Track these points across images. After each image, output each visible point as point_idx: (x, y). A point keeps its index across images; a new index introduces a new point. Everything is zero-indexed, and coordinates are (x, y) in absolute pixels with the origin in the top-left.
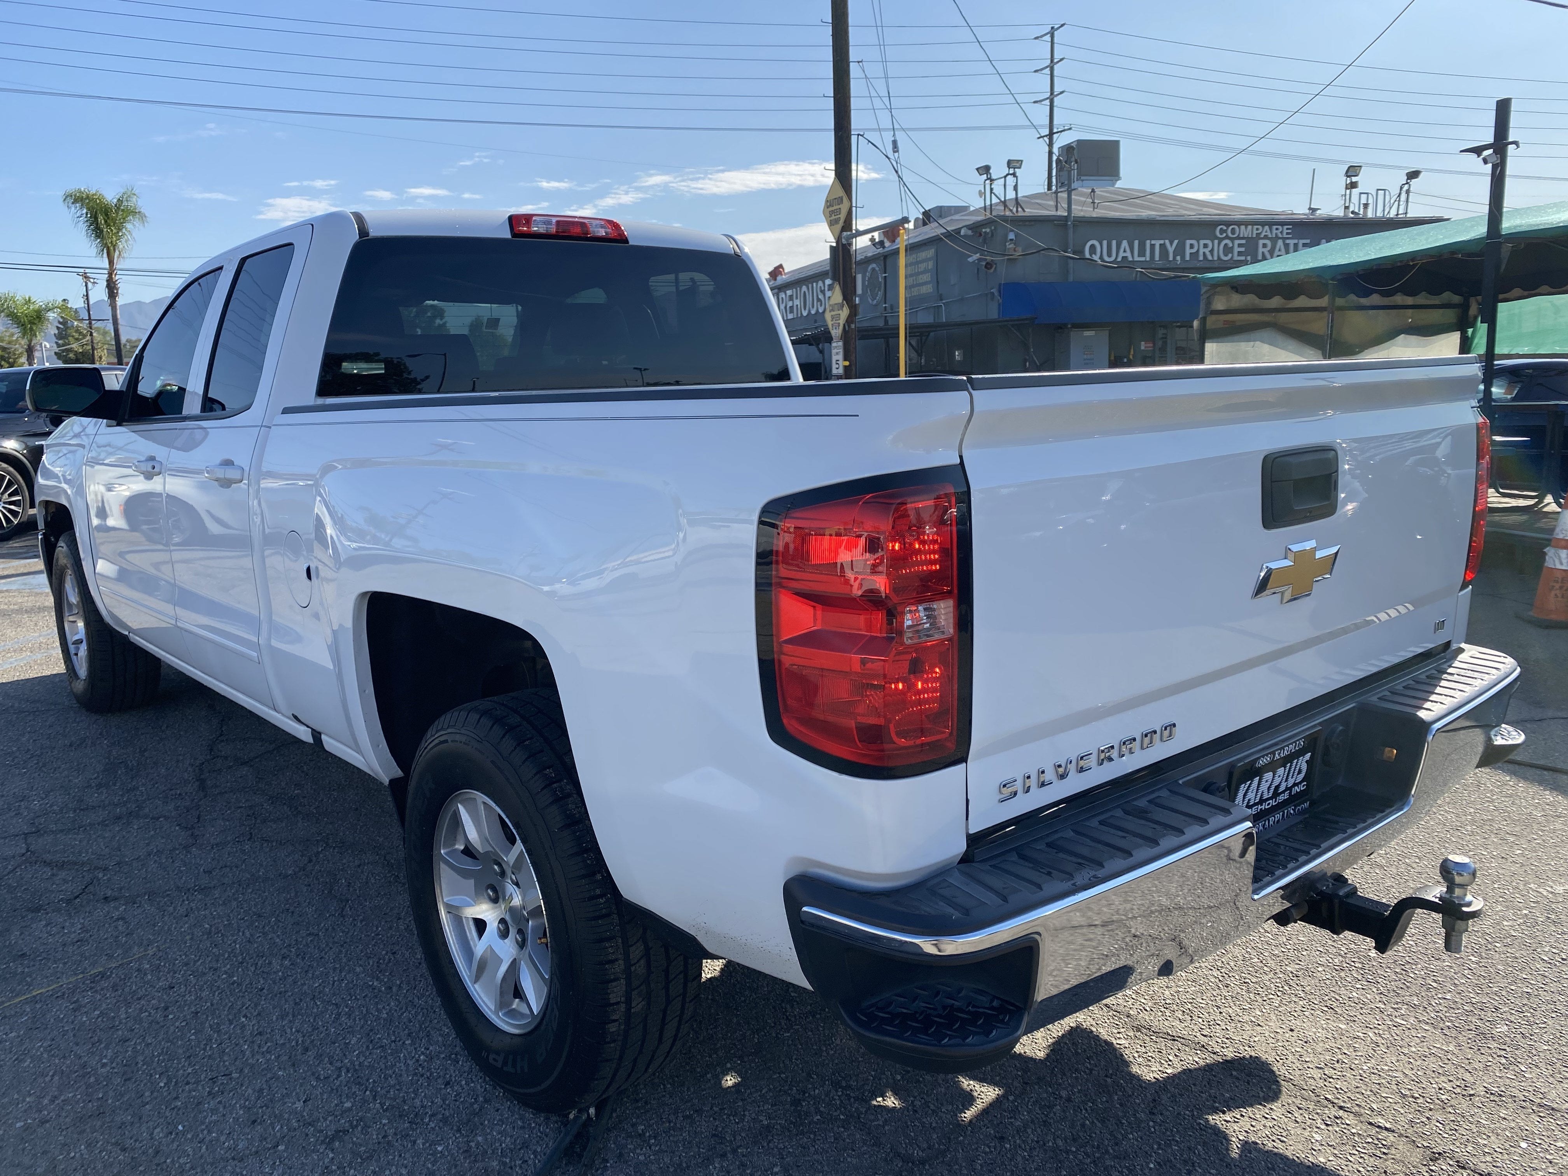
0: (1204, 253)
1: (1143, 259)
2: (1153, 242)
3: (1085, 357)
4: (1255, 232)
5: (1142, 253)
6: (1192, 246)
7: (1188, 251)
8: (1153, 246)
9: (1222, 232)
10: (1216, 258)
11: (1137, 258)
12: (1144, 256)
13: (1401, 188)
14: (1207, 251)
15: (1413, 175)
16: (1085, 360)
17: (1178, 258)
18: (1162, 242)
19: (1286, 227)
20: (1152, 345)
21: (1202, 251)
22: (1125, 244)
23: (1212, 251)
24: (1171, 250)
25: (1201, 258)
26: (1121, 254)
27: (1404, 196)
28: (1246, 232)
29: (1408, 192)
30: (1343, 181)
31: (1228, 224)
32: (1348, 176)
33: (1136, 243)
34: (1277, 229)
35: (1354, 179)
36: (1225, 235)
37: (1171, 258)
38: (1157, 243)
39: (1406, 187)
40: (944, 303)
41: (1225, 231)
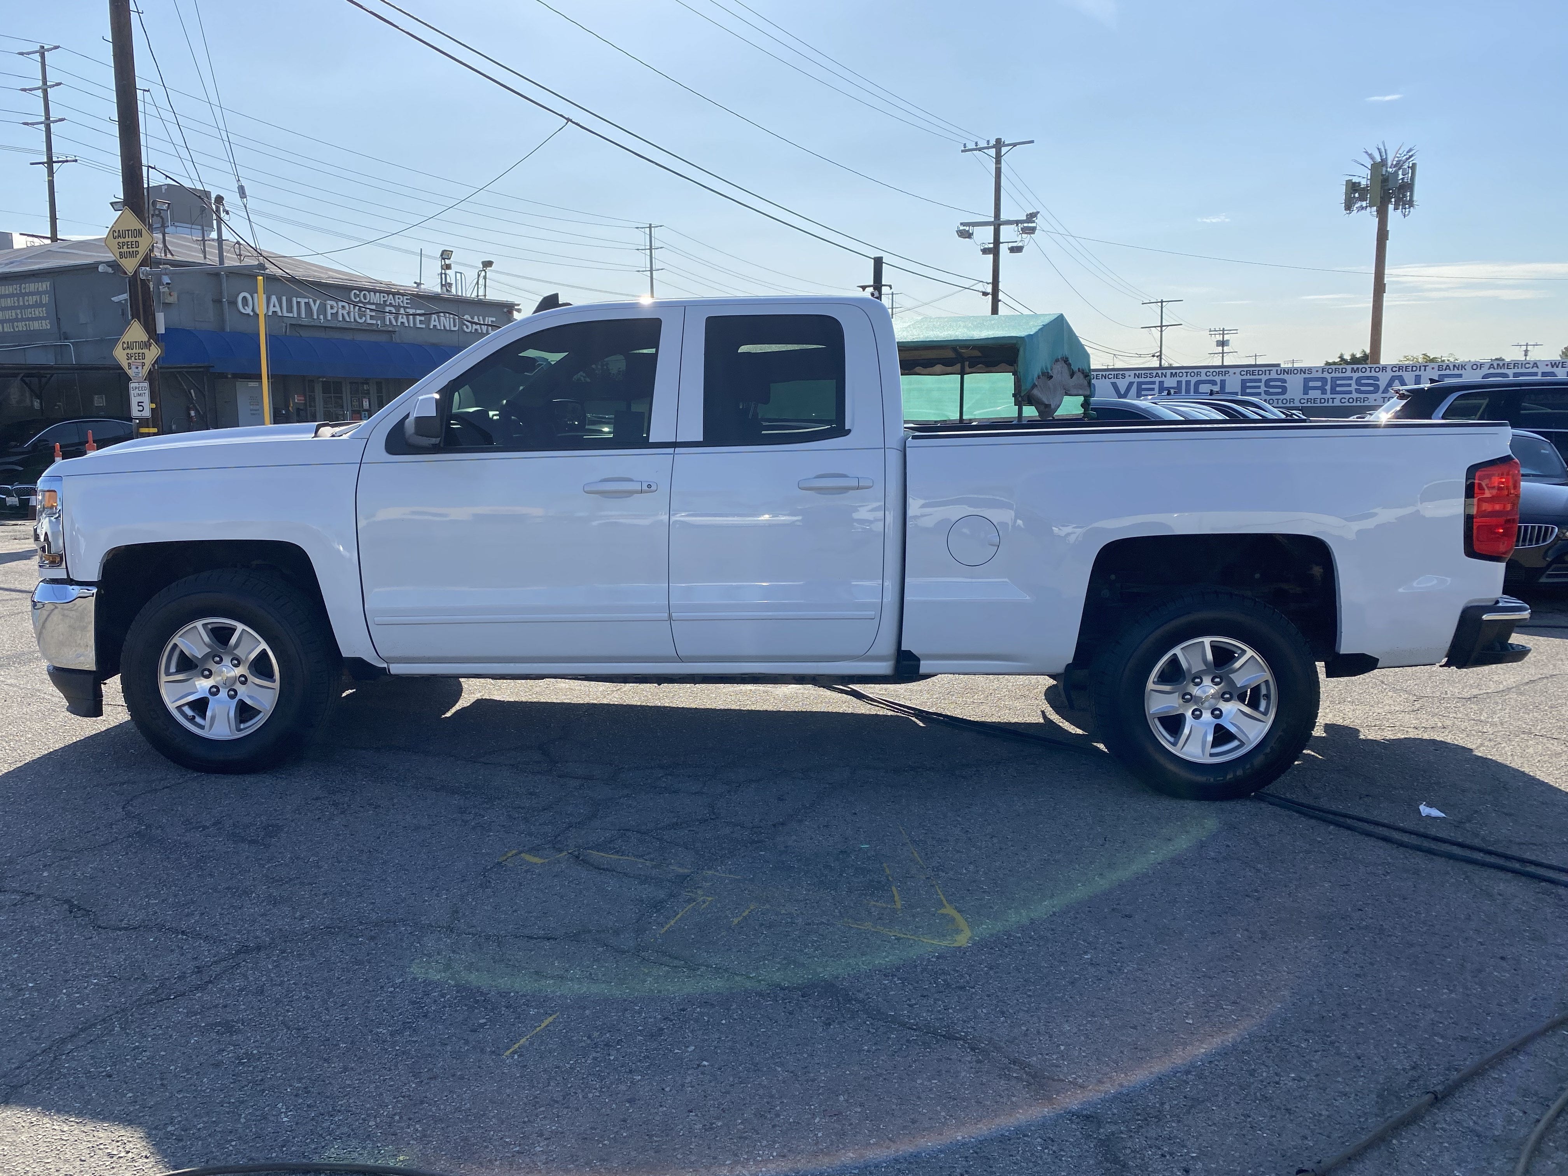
0: (343, 314)
1: (291, 315)
2: (299, 300)
3: (251, 407)
4: (382, 299)
5: (290, 310)
6: (332, 308)
7: (329, 311)
8: (298, 303)
9: (356, 296)
10: (353, 320)
11: (286, 314)
12: (291, 312)
13: (479, 276)
14: (345, 312)
15: (488, 264)
16: (251, 410)
17: (322, 317)
18: (307, 300)
19: (405, 297)
20: (303, 398)
21: (340, 312)
22: (274, 299)
23: (349, 313)
24: (315, 308)
25: (341, 319)
26: (272, 309)
27: (481, 281)
28: (376, 298)
29: (485, 278)
30: (438, 263)
31: (361, 289)
32: (444, 259)
33: (284, 298)
34: (399, 298)
35: (447, 262)
36: (358, 299)
37: (315, 317)
38: (303, 301)
39: (483, 273)
40: (72, 343)
41: (358, 296)
